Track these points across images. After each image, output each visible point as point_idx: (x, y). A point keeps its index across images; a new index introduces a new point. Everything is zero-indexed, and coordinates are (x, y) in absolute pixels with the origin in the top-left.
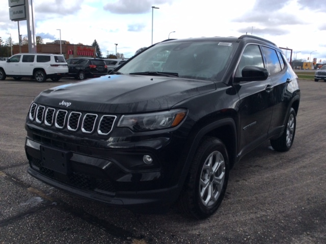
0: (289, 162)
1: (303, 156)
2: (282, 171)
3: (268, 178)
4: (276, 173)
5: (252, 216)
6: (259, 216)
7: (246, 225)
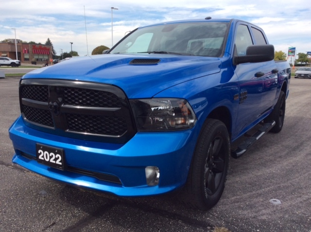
0: (295, 150)
1: (302, 144)
2: (294, 159)
3: (287, 165)
4: (291, 161)
5: (299, 199)
6: (305, 199)
7: (300, 208)
